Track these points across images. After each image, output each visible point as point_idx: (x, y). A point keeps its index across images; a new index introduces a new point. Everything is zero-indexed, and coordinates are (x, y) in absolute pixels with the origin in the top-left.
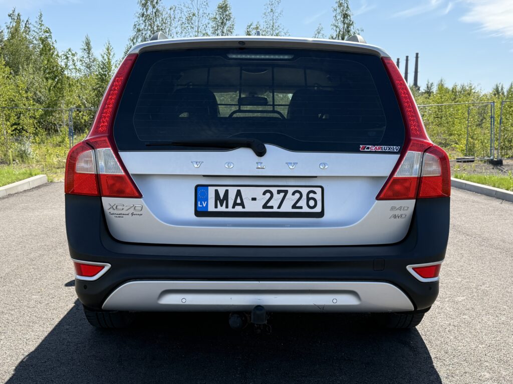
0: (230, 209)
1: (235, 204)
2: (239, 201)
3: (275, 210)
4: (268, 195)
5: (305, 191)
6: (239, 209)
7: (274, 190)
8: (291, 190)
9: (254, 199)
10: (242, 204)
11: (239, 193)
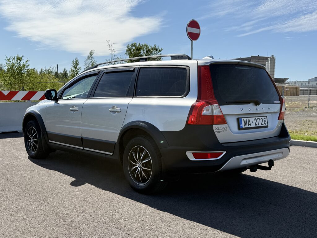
0: (248, 127)
1: (249, 124)
2: (249, 123)
3: (258, 126)
4: (256, 120)
5: (263, 118)
6: (250, 126)
7: (257, 118)
8: (260, 118)
9: (253, 122)
10: (250, 124)
11: (249, 121)
